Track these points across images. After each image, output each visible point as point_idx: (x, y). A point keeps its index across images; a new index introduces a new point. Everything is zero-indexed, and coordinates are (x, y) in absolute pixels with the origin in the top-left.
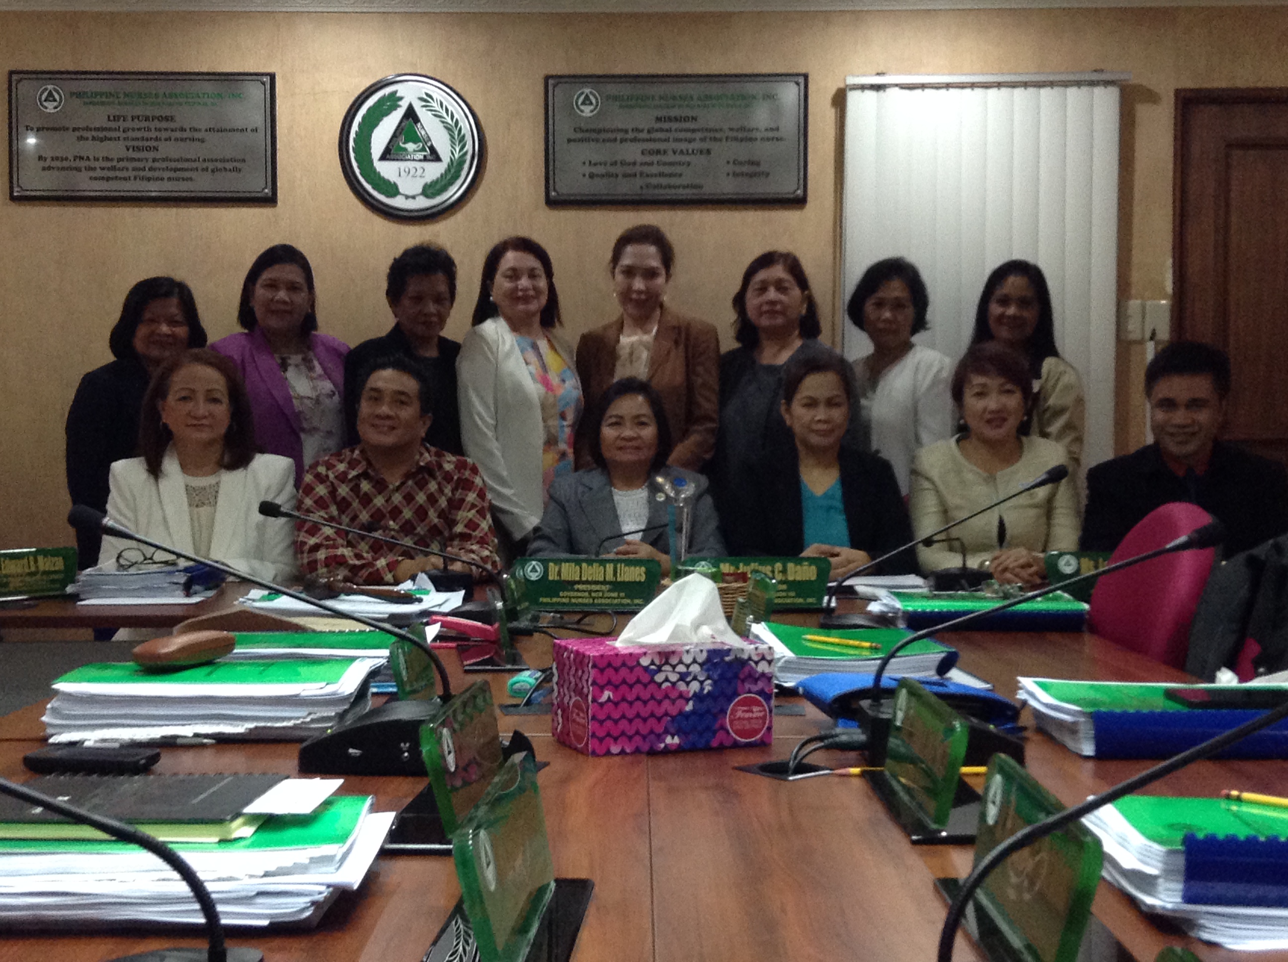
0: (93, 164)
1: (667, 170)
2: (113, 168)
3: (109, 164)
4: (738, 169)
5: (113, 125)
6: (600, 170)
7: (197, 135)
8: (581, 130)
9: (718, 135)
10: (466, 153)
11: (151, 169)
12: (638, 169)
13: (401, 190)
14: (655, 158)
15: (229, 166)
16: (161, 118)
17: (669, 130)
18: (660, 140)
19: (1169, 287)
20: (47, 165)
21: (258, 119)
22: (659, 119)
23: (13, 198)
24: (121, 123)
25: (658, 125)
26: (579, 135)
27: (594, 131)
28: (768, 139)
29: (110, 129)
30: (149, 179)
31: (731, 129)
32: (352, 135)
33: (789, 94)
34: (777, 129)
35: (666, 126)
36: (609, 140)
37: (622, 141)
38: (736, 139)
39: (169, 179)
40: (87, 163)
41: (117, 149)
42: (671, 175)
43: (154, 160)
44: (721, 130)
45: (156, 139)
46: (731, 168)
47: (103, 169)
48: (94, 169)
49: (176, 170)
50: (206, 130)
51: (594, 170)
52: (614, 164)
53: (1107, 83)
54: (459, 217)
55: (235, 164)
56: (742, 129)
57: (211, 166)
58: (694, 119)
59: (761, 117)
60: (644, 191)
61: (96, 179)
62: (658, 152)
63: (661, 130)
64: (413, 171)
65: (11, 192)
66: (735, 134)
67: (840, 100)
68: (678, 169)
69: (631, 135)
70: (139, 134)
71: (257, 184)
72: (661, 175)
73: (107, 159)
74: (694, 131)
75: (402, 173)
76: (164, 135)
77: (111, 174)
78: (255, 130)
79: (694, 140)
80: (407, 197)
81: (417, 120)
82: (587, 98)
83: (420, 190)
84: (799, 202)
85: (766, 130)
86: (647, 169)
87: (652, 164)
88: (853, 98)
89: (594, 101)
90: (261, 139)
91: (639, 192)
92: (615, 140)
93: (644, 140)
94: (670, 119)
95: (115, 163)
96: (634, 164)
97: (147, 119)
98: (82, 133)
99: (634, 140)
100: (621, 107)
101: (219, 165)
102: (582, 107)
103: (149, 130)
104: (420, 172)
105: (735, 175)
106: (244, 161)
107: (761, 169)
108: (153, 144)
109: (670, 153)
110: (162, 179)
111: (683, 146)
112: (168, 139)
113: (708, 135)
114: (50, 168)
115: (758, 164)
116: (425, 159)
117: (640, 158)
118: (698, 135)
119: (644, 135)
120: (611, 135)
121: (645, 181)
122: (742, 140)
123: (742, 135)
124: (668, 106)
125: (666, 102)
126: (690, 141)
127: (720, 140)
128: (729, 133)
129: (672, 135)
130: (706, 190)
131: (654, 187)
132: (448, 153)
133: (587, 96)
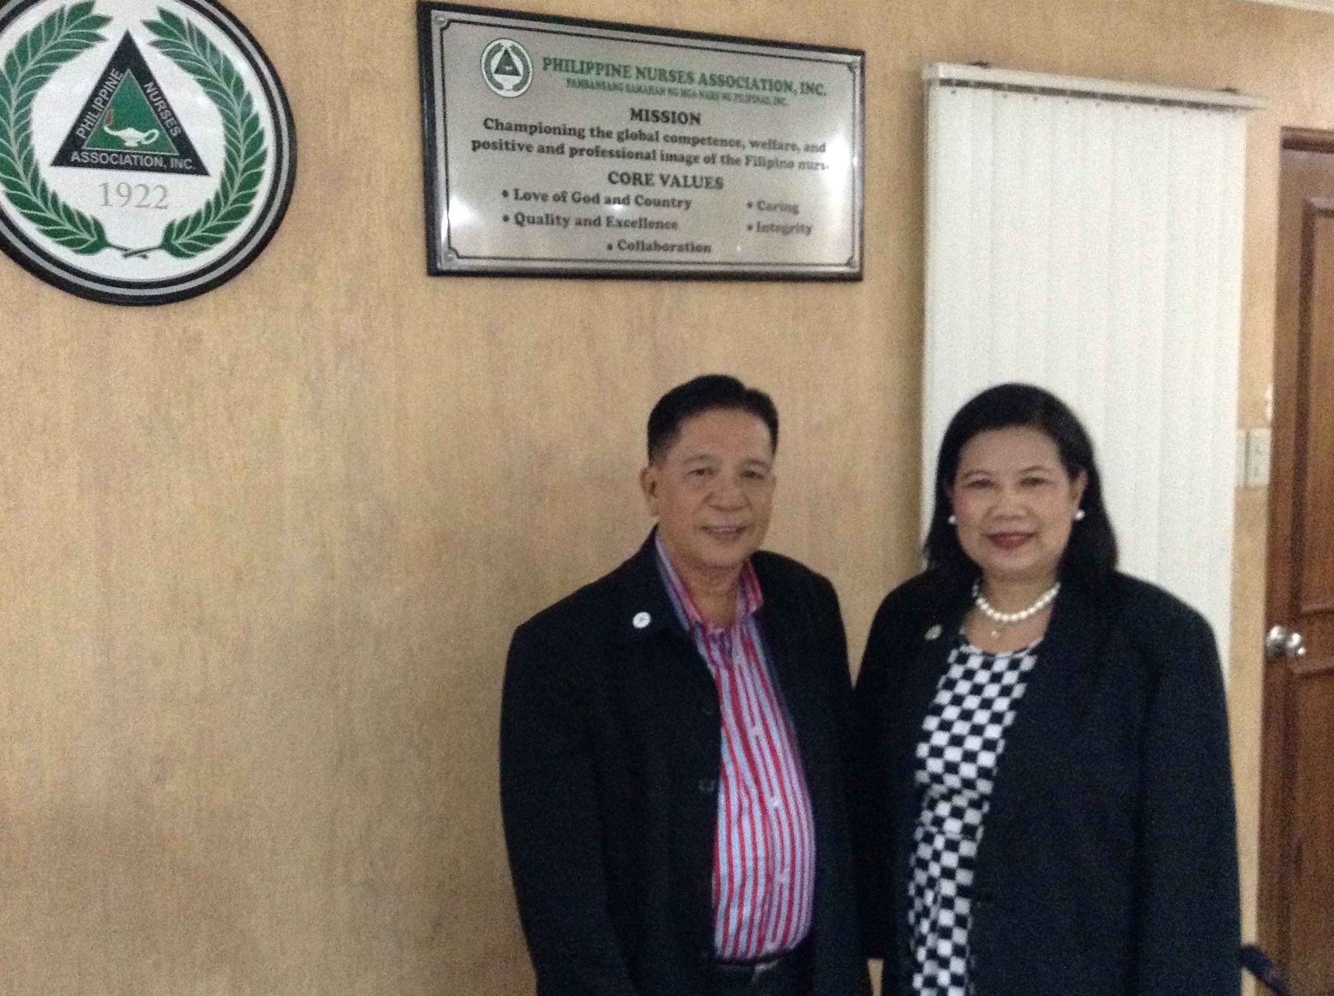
1: (653, 214)
4: (767, 218)
6: (534, 209)
10: (261, 160)
12: (603, 211)
13: (111, 236)
14: (632, 190)
22: (636, 115)
25: (636, 126)
26: (494, 136)
28: (810, 166)
34: (823, 148)
35: (649, 128)
44: (738, 143)
46: (754, 216)
51: (525, 208)
52: (560, 198)
56: (771, 144)
58: (696, 119)
60: (616, 254)
62: (636, 179)
63: (641, 136)
64: (137, 193)
66: (758, 152)
68: (670, 214)
69: (589, 143)
72: (643, 224)
74: (695, 141)
75: (113, 198)
79: (696, 159)
80: (128, 253)
81: (144, 75)
82: (507, 60)
83: (158, 239)
84: (851, 279)
85: (807, 148)
86: (618, 212)
87: (626, 201)
88: (942, 100)
89: (520, 67)
91: (606, 254)
93: (613, 154)
94: (656, 116)
96: (595, 200)
100: (570, 83)
102: (499, 78)
104: (155, 196)
105: (762, 228)
107: (798, 219)
109: (656, 181)
111: (678, 169)
115: (794, 210)
116: (167, 168)
117: (607, 189)
118: (703, 151)
120: (553, 140)
121: (615, 235)
122: (771, 164)
123: (770, 155)
124: (650, 91)
125: (645, 83)
126: (690, 160)
127: (737, 162)
128: (750, 151)
129: (660, 146)
130: (715, 256)
131: (630, 246)
132: (222, 155)
133: (506, 52)
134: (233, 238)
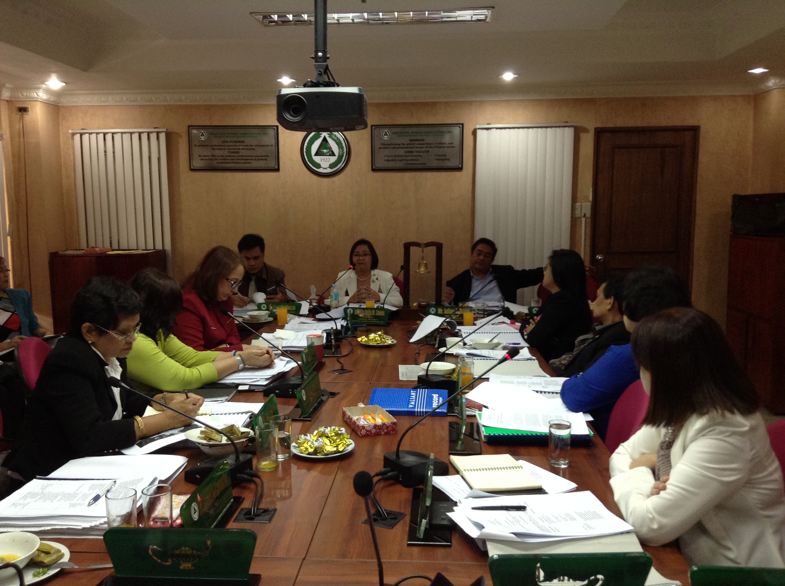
0: (217, 158)
1: (414, 158)
2: (224, 159)
3: (223, 158)
4: (439, 158)
5: (224, 144)
6: (390, 158)
7: (252, 147)
8: (384, 144)
9: (432, 146)
10: (344, 153)
11: (237, 159)
12: (404, 158)
13: (322, 166)
14: (410, 154)
15: (263, 158)
16: (239, 142)
17: (414, 144)
18: (412, 148)
19: (591, 198)
20: (201, 158)
21: (273, 142)
22: (411, 140)
23: (191, 170)
24: (227, 144)
25: (411, 142)
26: (383, 146)
27: (388, 145)
28: (449, 147)
29: (223, 146)
30: (236, 163)
31: (436, 144)
32: (305, 147)
33: (457, 131)
34: (452, 143)
35: (413, 142)
36: (393, 148)
37: (398, 148)
38: (437, 147)
39: (243, 163)
40: (215, 158)
41: (225, 153)
42: (415, 160)
43: (238, 156)
44: (433, 144)
45: (239, 149)
46: (437, 157)
47: (221, 159)
48: (218, 160)
49: (245, 160)
50: (255, 146)
51: (389, 158)
52: (395, 156)
53: (569, 127)
54: (342, 175)
55: (265, 158)
56: (440, 143)
57: (257, 158)
58: (423, 140)
59: (447, 139)
60: (406, 166)
61: (219, 163)
62: (410, 152)
63: (412, 144)
64: (326, 159)
65: (190, 167)
66: (437, 145)
67: (474, 133)
68: (418, 158)
69: (402, 146)
70: (232, 147)
71: (273, 164)
72: (412, 160)
73: (222, 156)
74: (423, 144)
75: (322, 160)
76: (241, 147)
77: (224, 161)
78: (272, 146)
79: (423, 147)
80: (324, 168)
81: (327, 141)
82: (386, 133)
83: (328, 166)
84: (460, 169)
85: (449, 144)
86: (406, 158)
87: (408, 156)
88: (479, 132)
89: (388, 134)
90: (273, 149)
91: (403, 166)
92: (395, 148)
93: (406, 148)
94: (415, 140)
95: (225, 157)
96: (402, 156)
97: (235, 142)
98: (213, 147)
99: (402, 148)
100: (398, 136)
101: (260, 158)
102: (384, 136)
103: (236, 146)
104: (328, 159)
105: (438, 159)
106: (268, 156)
107: (447, 157)
108: (238, 150)
109: (415, 152)
110: (241, 163)
111: (419, 150)
112: (242, 149)
113: (429, 146)
114: (203, 159)
115: (446, 156)
116: (330, 155)
117: (405, 154)
118: (424, 146)
119: (406, 146)
120: (394, 146)
121: (405, 162)
122: (440, 147)
123: (440, 146)
124: (414, 136)
125: (413, 134)
126: (422, 148)
127: (432, 147)
128: (436, 145)
129: (416, 146)
130: (427, 165)
131: (409, 164)
132: (338, 153)
133: (386, 132)
134: (339, 166)
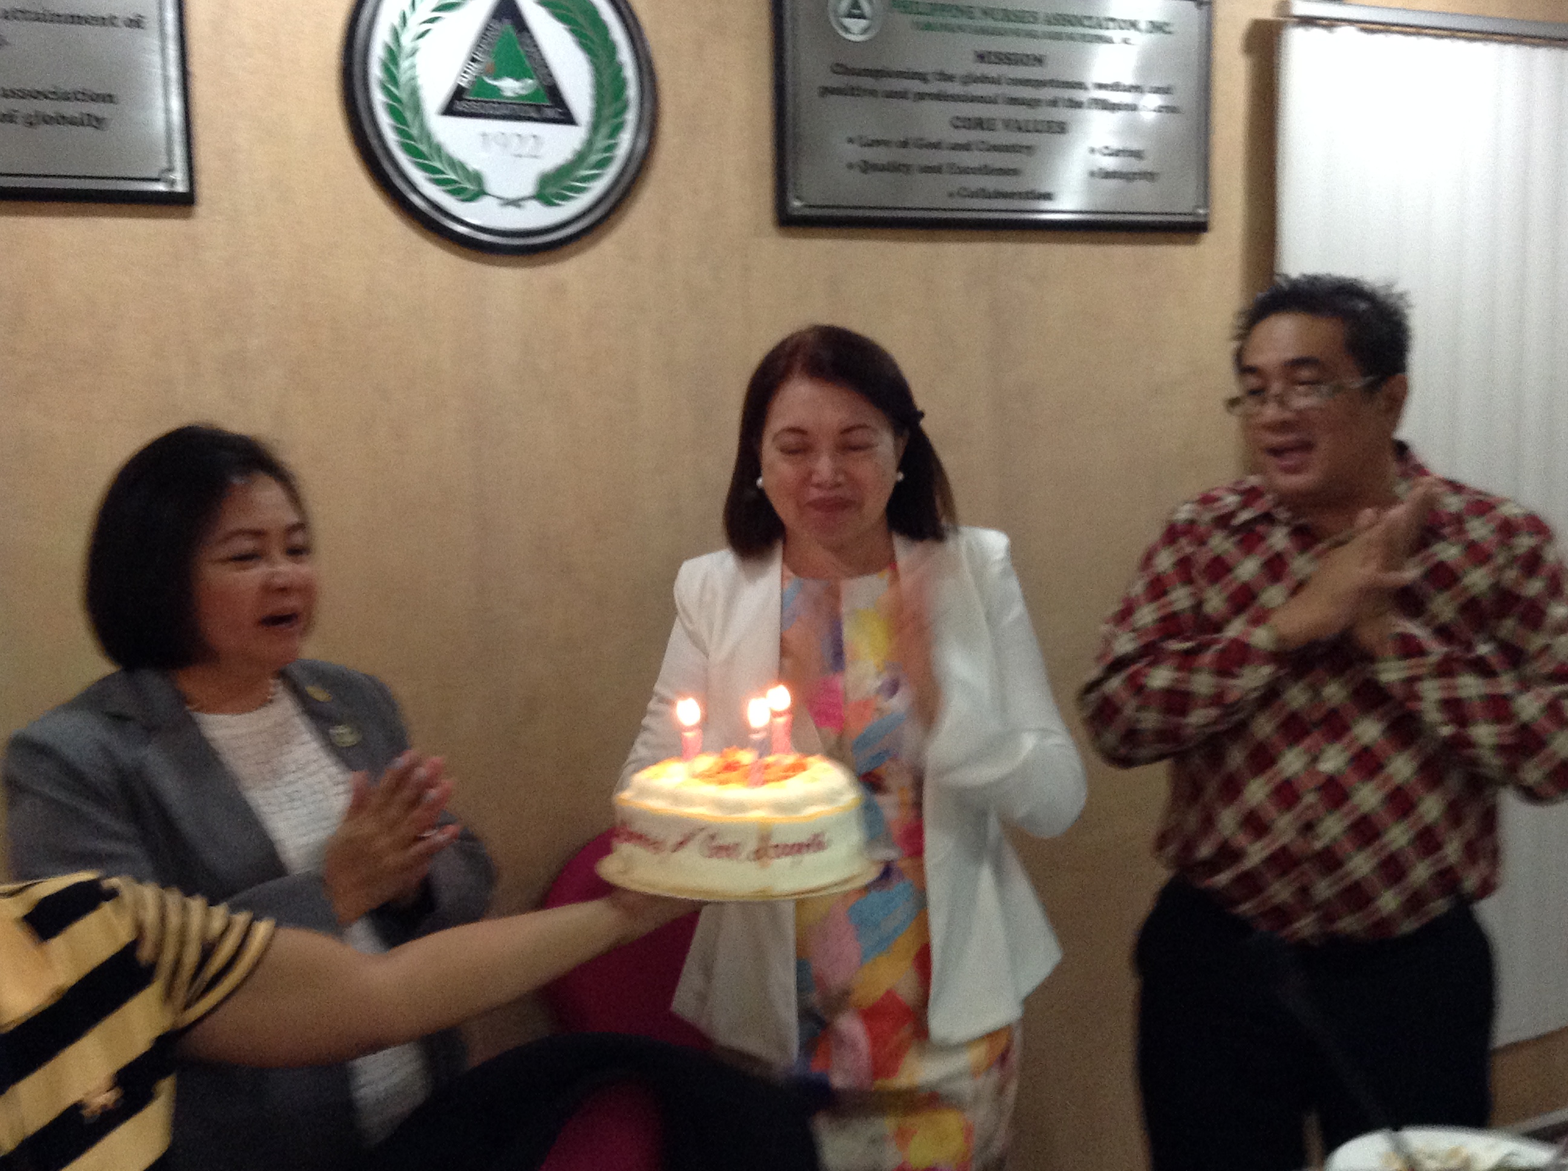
4: (1111, 165)
8: (846, 70)
9: (1079, 96)
10: (624, 108)
12: (946, 157)
13: (490, 185)
14: (977, 136)
17: (997, 81)
18: (981, 100)
22: (981, 57)
25: (979, 69)
27: (867, 72)
31: (1097, 86)
32: (376, 51)
33: (1187, 21)
34: (1170, 90)
35: (992, 70)
36: (895, 95)
37: (918, 97)
38: (1103, 105)
42: (1001, 172)
44: (1081, 86)
46: (1096, 162)
50: (6, 15)
51: (873, 156)
54: (607, 249)
55: (86, 106)
57: (22, 108)
58: (1039, 60)
60: (956, 202)
62: (979, 124)
63: (984, 79)
64: (514, 143)
67: (1268, 46)
68: (1014, 160)
69: (933, 87)
71: (147, 163)
74: (1038, 84)
75: (492, 148)
78: (136, 23)
79: (1039, 102)
80: (502, 203)
81: (520, 25)
82: (856, 3)
83: (531, 189)
84: (1199, 230)
85: (1153, 89)
87: (966, 147)
89: (867, 10)
90: (153, 47)
91: (946, 203)
92: (905, 94)
94: (999, 59)
96: (937, 146)
99: (940, 97)
100: (912, 26)
101: (46, 107)
102: (848, 22)
104: (529, 145)
109: (1000, 125)
111: (1020, 113)
113: (1060, 93)
116: (541, 116)
118: (1045, 94)
119: (955, 88)
120: (898, 85)
121: (952, 182)
122: (1114, 108)
123: (1114, 97)
124: (994, 31)
125: (990, 23)
126: (1032, 104)
127: (1081, 105)
128: (1093, 94)
129: (1003, 90)
131: (973, 195)
132: (589, 103)
134: (598, 187)
